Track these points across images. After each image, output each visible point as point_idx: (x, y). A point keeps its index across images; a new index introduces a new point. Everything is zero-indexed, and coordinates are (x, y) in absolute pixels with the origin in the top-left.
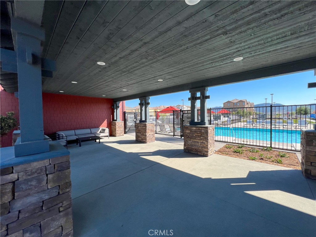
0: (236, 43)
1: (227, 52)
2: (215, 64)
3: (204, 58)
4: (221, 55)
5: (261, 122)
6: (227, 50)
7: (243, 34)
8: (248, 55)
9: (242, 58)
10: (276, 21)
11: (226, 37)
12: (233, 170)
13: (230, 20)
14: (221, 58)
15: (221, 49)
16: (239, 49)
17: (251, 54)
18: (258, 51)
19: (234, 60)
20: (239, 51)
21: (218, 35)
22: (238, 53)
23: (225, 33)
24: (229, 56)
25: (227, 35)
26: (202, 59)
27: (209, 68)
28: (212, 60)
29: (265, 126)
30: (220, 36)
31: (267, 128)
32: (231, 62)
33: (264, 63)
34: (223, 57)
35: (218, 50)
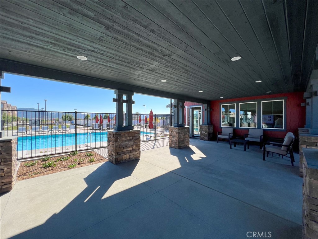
0: (101, 43)
1: (83, 45)
2: (51, 47)
3: (50, 30)
4: (74, 44)
5: (37, 128)
6: (87, 42)
7: (114, 41)
8: (93, 59)
9: (86, 59)
10: (134, 49)
11: (104, 31)
12: (69, 187)
13: (125, 22)
14: (70, 45)
15: (83, 37)
16: (96, 50)
17: (96, 60)
18: (102, 61)
19: (78, 57)
20: (93, 51)
21: (101, 23)
22: (90, 53)
23: (108, 28)
24: (80, 50)
25: (107, 31)
26: (45, 28)
27: (37, 46)
28: (58, 40)
29: (43, 132)
30: (102, 25)
31: (45, 134)
32: (73, 57)
33: (93, 72)
34: (72, 46)
35: (80, 36)
